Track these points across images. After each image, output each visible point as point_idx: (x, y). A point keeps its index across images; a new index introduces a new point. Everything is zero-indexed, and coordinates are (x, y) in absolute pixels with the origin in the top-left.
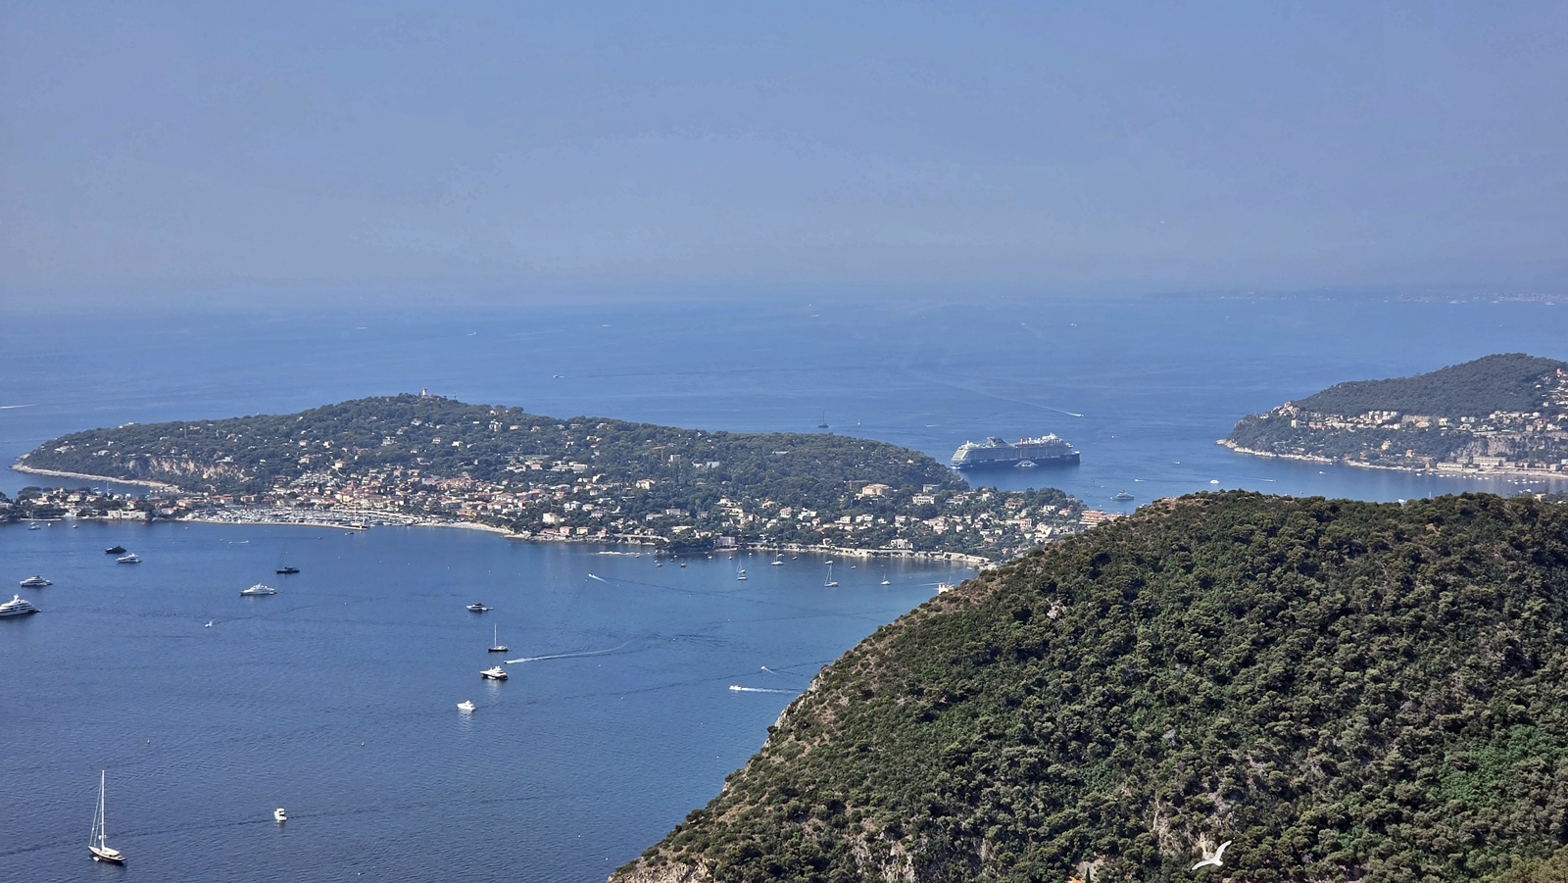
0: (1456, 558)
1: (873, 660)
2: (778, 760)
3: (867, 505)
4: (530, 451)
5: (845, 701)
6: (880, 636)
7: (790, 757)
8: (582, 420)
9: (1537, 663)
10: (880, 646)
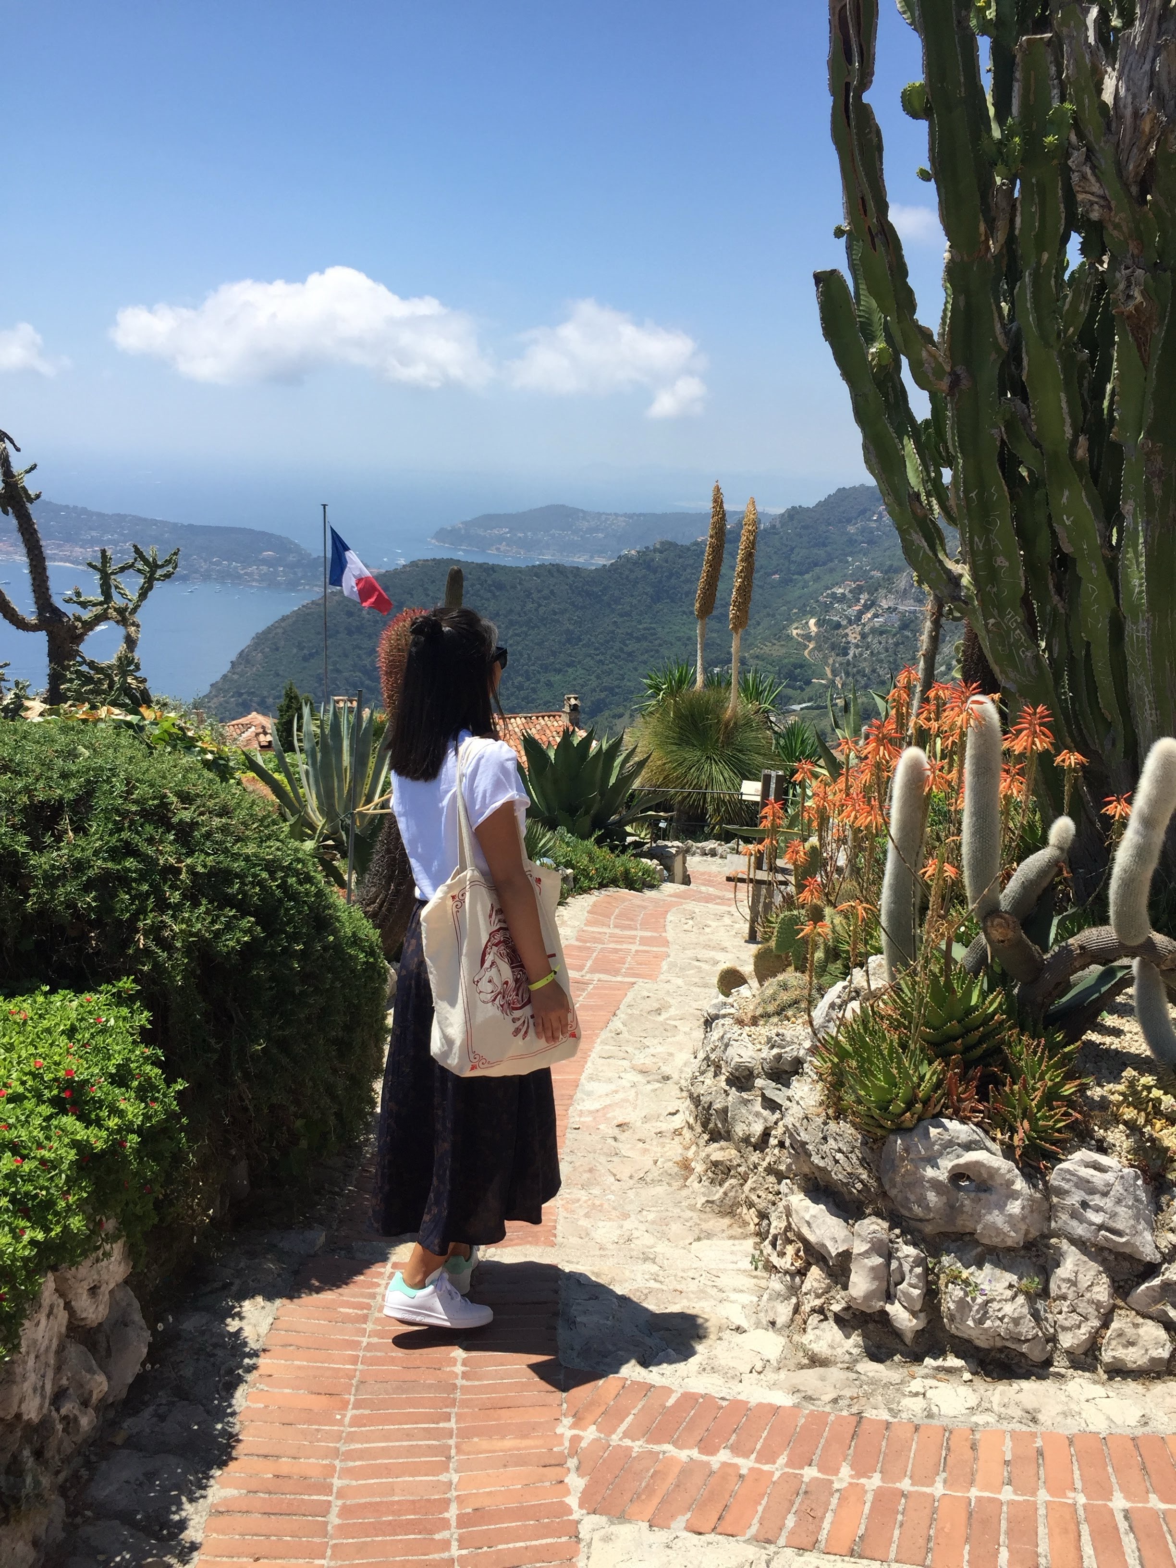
0: (546, 592)
1: (280, 631)
2: (235, 677)
3: (265, 562)
4: (91, 529)
5: (267, 650)
6: (284, 619)
7: (241, 676)
8: (118, 515)
9: (580, 640)
10: (283, 624)
